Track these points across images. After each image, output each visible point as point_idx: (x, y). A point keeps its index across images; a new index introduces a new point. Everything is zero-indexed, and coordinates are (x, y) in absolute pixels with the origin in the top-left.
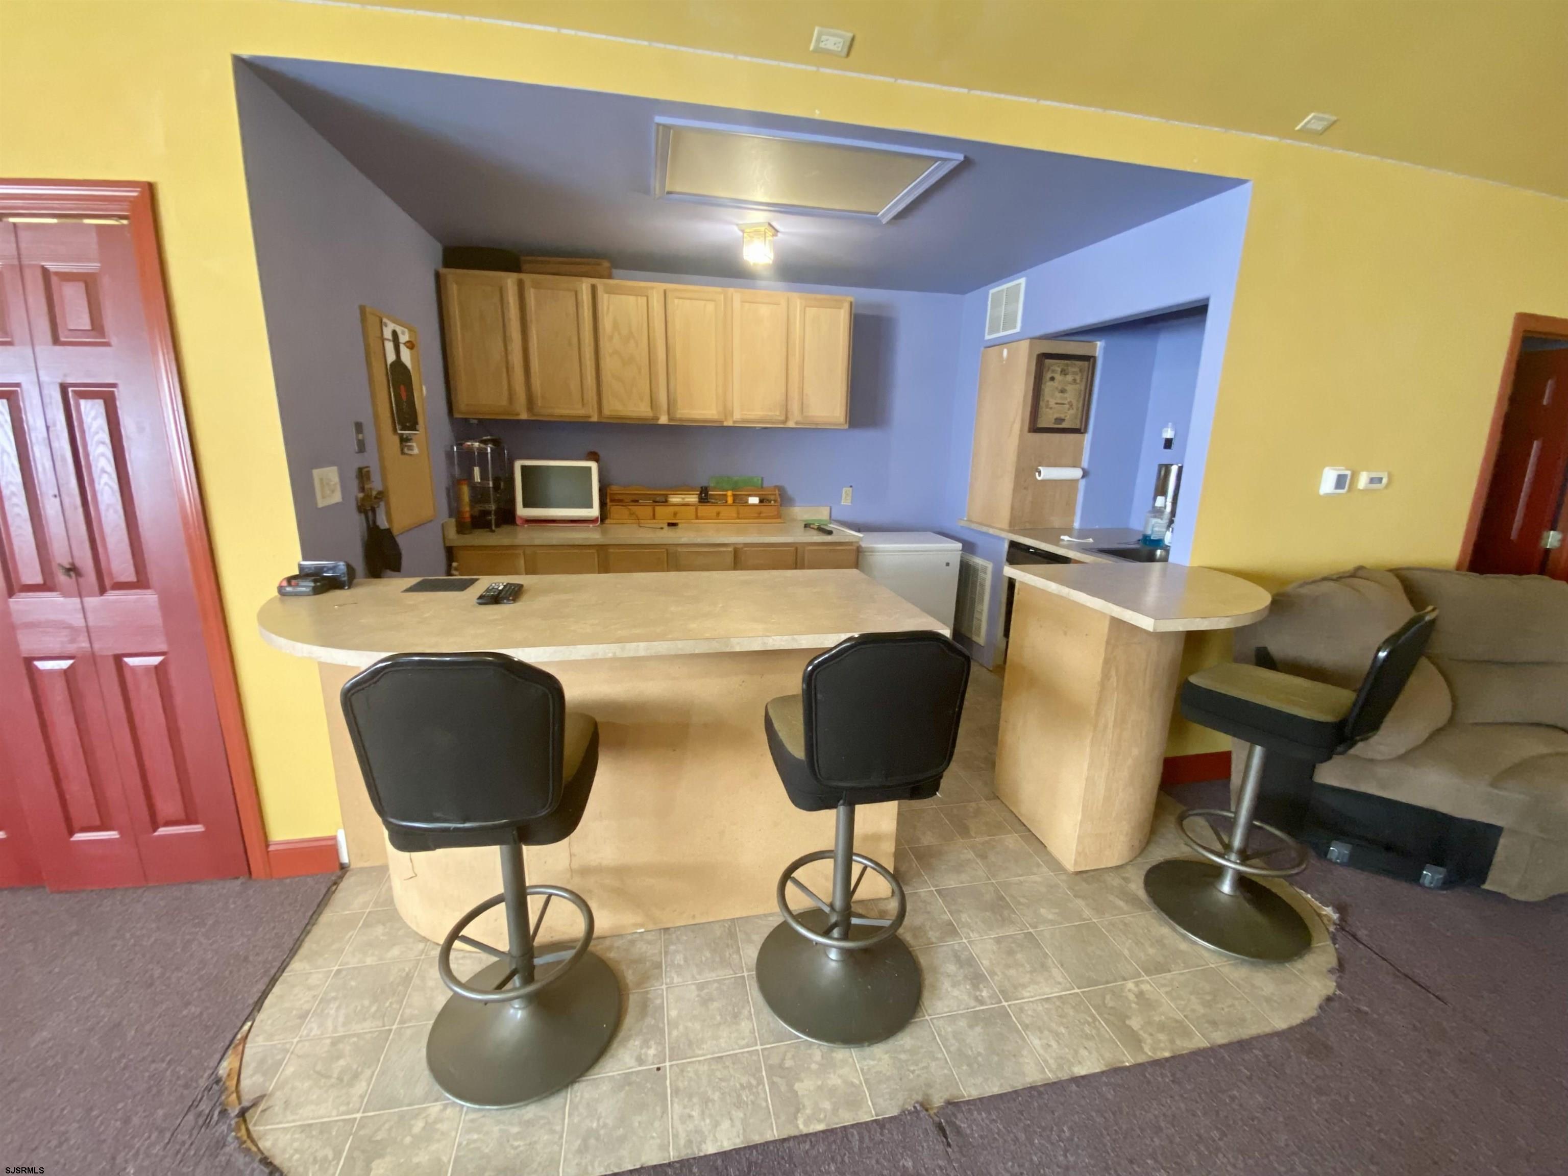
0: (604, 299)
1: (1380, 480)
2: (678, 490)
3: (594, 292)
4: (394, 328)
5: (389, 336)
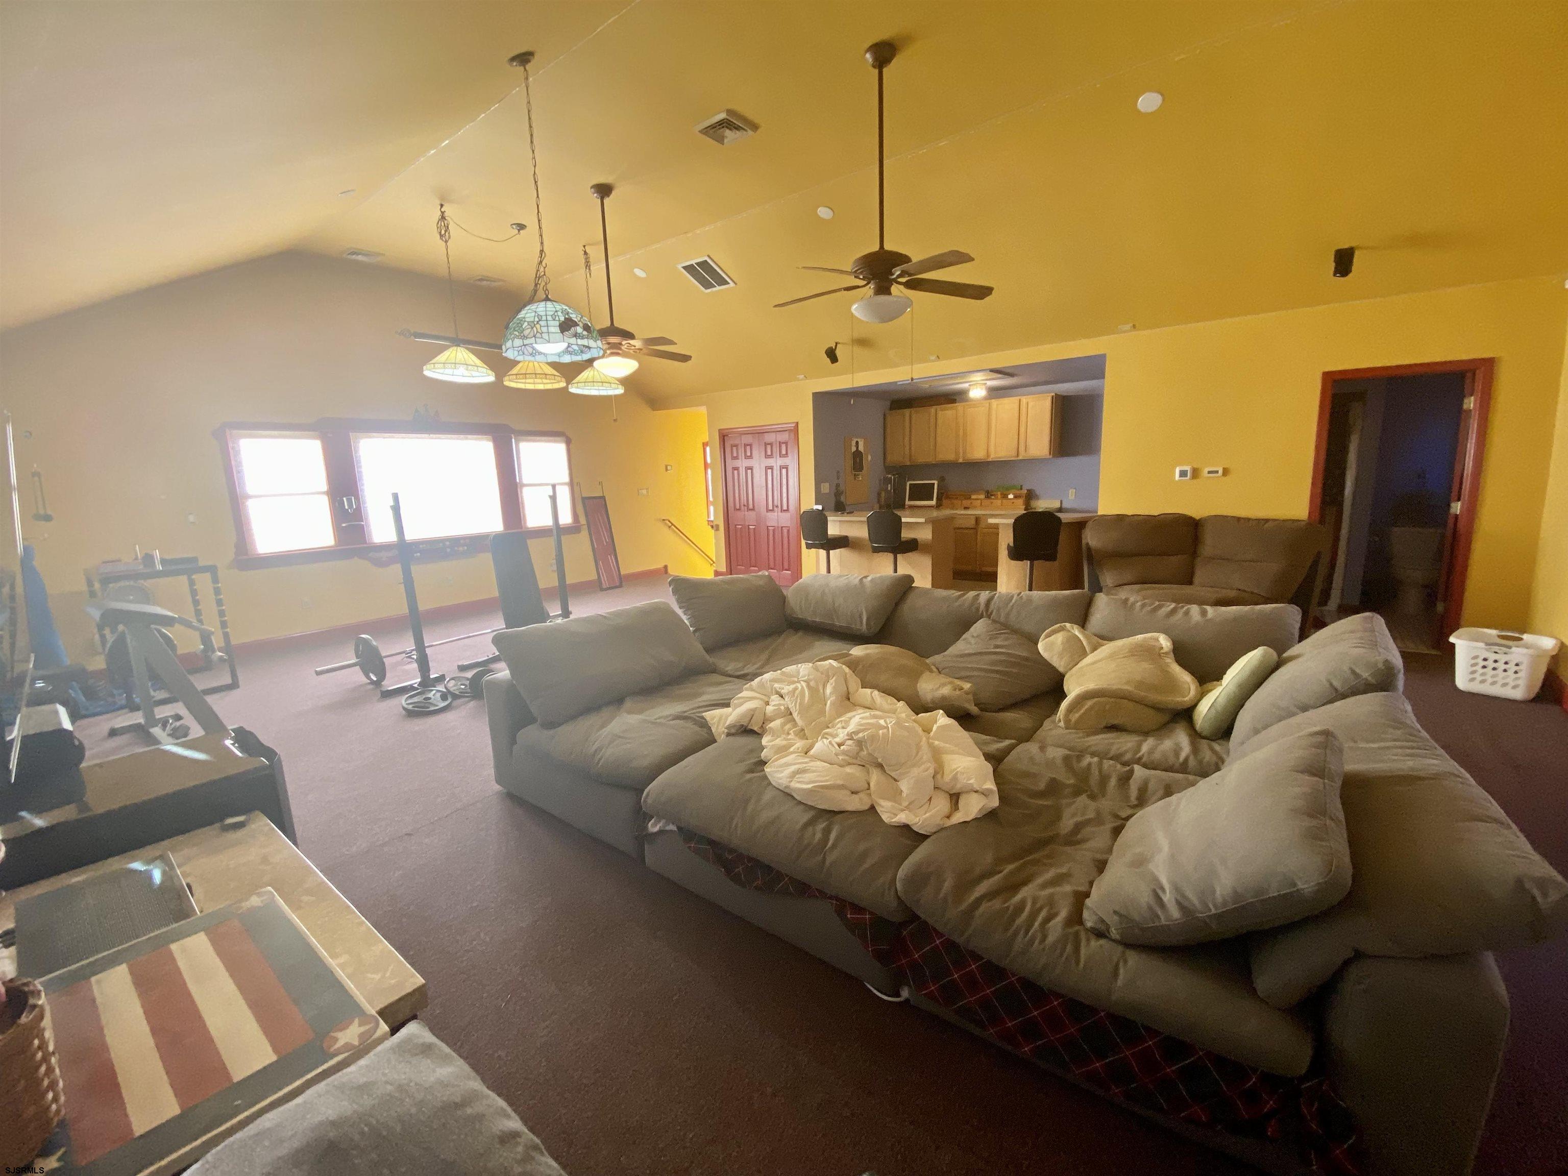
0: (940, 413)
1: (1217, 472)
2: (976, 491)
3: (936, 412)
4: (857, 440)
5: (854, 443)
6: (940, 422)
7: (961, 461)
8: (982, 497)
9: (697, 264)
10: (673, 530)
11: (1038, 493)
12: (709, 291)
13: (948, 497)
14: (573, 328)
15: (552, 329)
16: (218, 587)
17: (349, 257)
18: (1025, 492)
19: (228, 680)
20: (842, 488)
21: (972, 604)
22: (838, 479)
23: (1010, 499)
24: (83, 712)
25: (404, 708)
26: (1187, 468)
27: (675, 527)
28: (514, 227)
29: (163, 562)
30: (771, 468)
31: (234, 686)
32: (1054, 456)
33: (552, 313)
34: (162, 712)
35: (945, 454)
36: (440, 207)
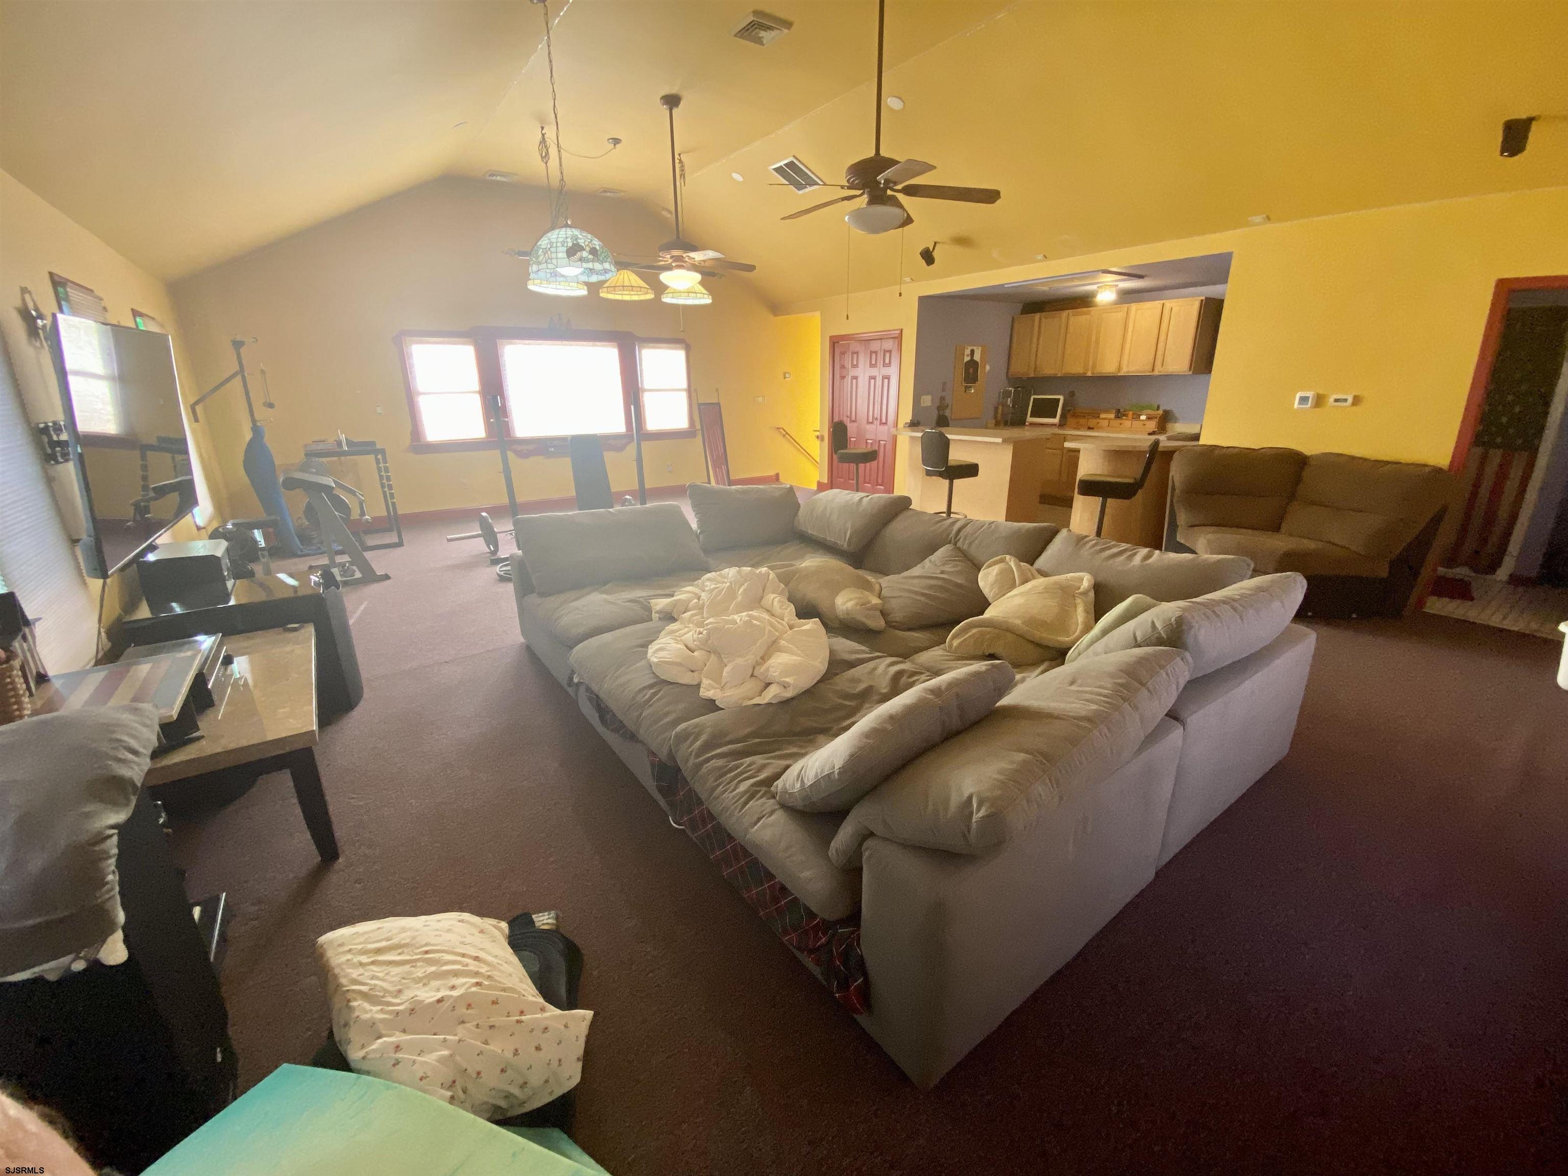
0: (1073, 319)
1: (1345, 400)
2: (1107, 411)
3: (1068, 317)
4: (972, 348)
5: (968, 352)
6: (1071, 329)
7: (1089, 374)
8: (1112, 416)
9: (786, 165)
10: (787, 438)
11: (1177, 415)
12: (801, 192)
13: (1075, 416)
14: (579, 253)
15: (560, 255)
16: (387, 466)
17: (490, 178)
18: (1161, 412)
19: (395, 539)
20: (948, 400)
21: (946, 529)
22: (943, 390)
23: (1143, 420)
24: (299, 553)
25: (498, 575)
26: (1310, 394)
27: (789, 435)
28: (610, 141)
29: (349, 443)
30: (874, 378)
31: (400, 544)
32: (1195, 373)
33: (562, 239)
34: (339, 559)
35: (1075, 368)
36: (541, 129)
